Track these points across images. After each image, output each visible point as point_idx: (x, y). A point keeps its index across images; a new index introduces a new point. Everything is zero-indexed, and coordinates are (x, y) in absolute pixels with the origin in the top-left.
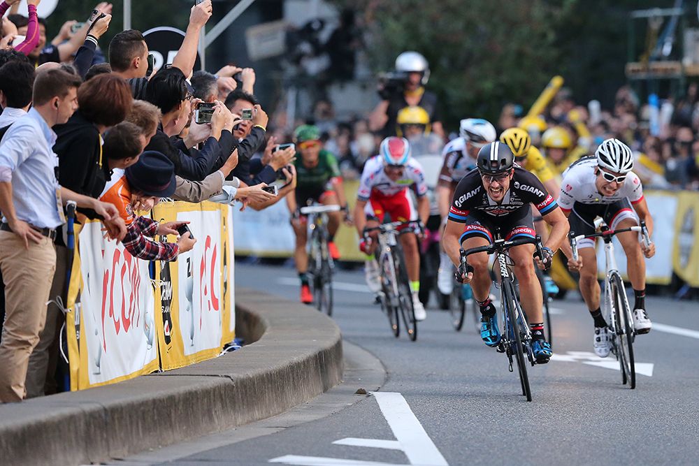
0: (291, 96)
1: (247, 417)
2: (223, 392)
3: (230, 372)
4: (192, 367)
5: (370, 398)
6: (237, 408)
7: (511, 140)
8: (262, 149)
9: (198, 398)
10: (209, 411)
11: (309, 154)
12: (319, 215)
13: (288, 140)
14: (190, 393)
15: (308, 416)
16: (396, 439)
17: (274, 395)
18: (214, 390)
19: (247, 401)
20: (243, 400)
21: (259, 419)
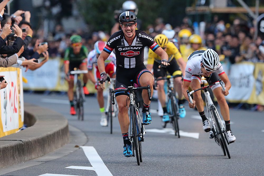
0: (46, 23)
1: (29, 158)
2: (19, 147)
3: (22, 139)
4: (6, 137)
5: (81, 149)
6: (25, 154)
7: (158, 40)
8: (33, 45)
9: (8, 150)
10: (13, 155)
11: (76, 49)
12: (78, 75)
13: (45, 41)
14: (5, 148)
15: (55, 157)
16: (92, 166)
17: (40, 148)
18: (15, 146)
19: (29, 151)
20: (27, 151)
21: (34, 158)
